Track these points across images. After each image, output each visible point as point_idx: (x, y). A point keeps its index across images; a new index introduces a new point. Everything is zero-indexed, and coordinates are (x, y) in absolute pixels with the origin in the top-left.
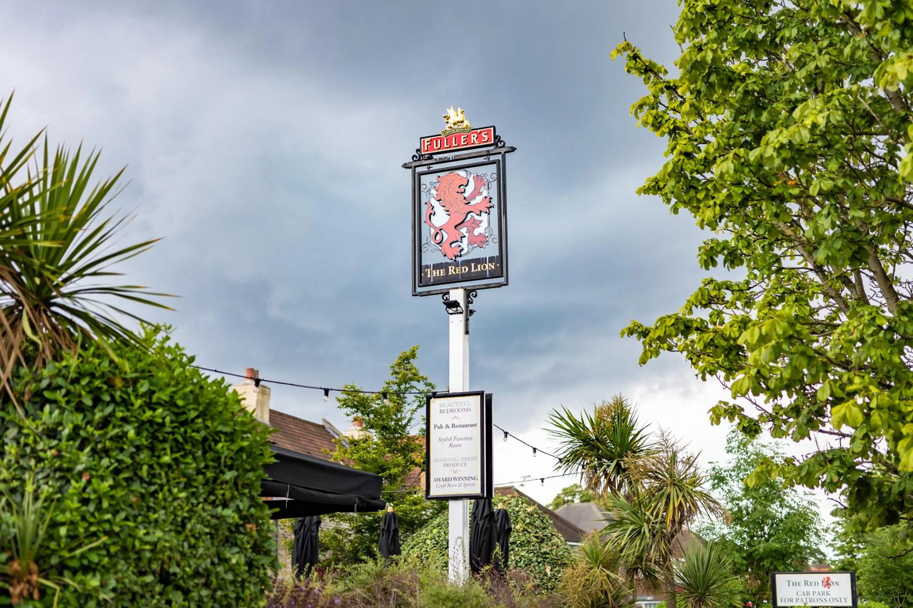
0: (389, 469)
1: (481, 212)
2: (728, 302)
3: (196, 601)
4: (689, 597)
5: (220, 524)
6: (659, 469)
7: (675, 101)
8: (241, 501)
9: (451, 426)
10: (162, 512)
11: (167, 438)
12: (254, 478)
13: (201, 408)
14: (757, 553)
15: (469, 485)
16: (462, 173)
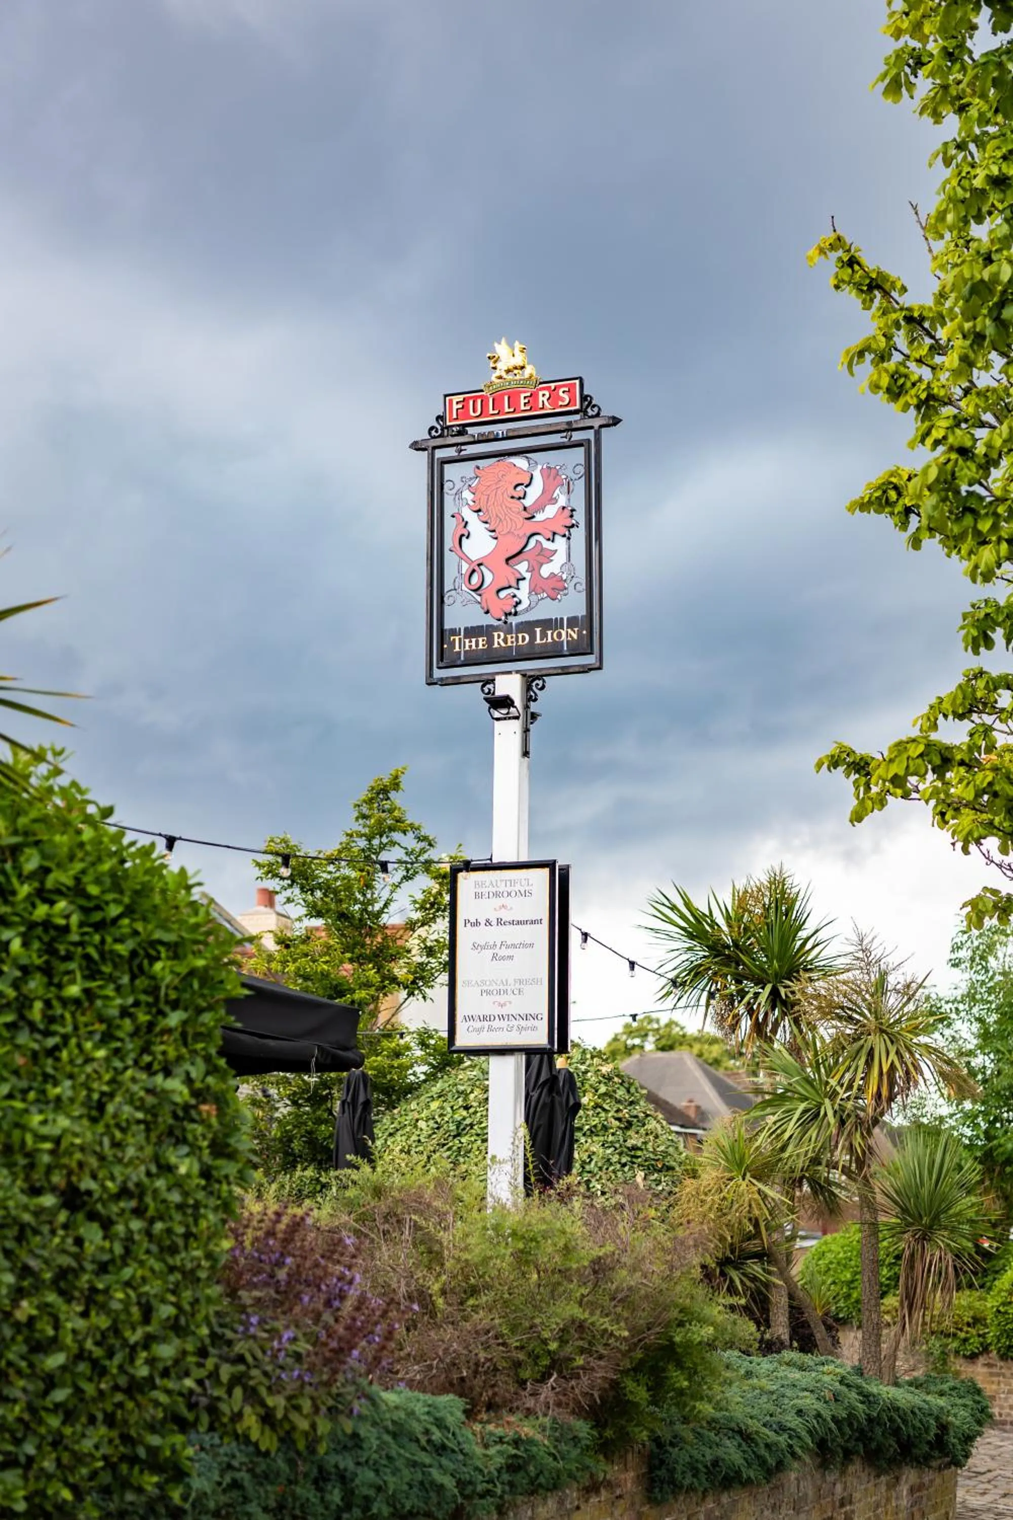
0: (352, 991)
1: (554, 534)
2: (1002, 710)
3: (122, 1240)
4: (904, 1233)
5: (160, 1104)
6: (855, 1004)
7: (920, 345)
8: (193, 1064)
9: (494, 923)
10: (68, 1083)
11: (74, 953)
12: (212, 1024)
13: (127, 900)
14: (1001, 1150)
15: (526, 1029)
16: (520, 462)
